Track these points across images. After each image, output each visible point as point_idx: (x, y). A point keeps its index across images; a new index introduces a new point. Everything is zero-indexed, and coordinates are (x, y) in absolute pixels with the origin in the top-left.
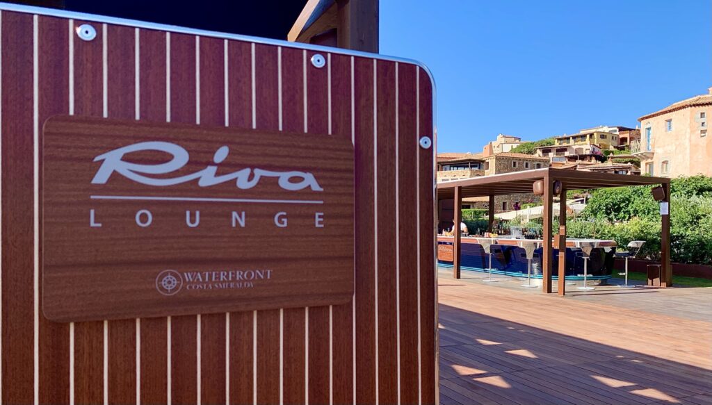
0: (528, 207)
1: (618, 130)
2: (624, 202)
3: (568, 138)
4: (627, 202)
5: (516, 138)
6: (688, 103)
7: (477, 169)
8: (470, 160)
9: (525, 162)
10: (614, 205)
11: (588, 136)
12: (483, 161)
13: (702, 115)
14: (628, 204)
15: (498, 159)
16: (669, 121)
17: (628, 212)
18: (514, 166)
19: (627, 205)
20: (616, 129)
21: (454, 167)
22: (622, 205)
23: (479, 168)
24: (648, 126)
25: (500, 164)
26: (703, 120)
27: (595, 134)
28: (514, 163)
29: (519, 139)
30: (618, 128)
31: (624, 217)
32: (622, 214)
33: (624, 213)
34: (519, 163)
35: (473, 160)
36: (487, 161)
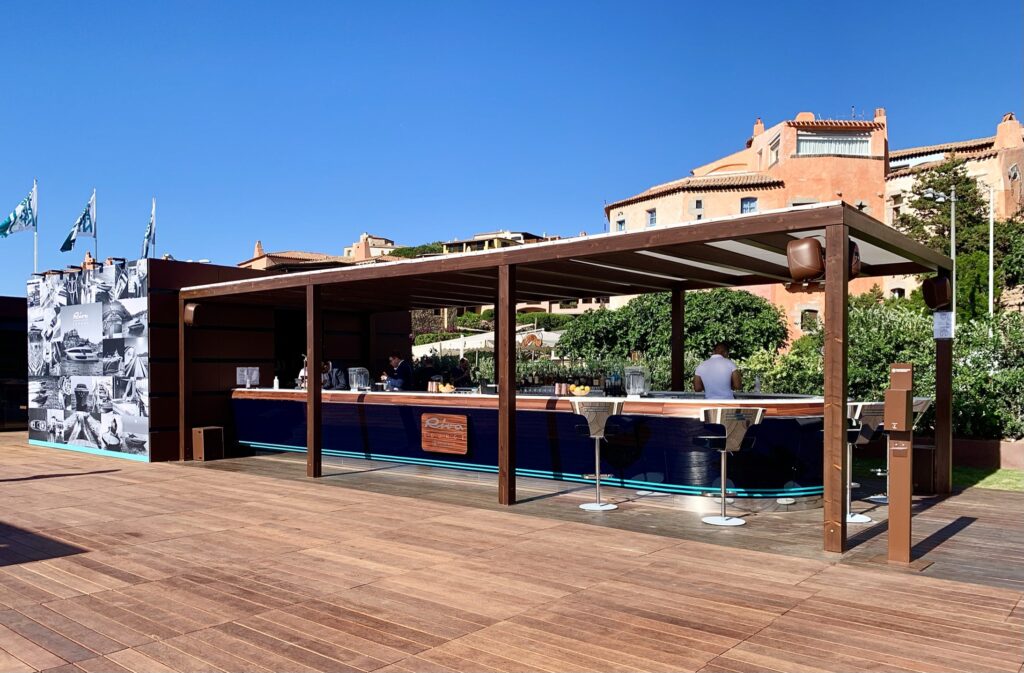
0: (462, 336)
1: (522, 237)
2: (621, 328)
3: (461, 245)
4: (625, 328)
5: (387, 241)
6: (680, 186)
10: (608, 332)
11: (487, 243)
13: (699, 204)
14: (627, 331)
16: (652, 212)
17: (628, 343)
19: (626, 334)
20: (520, 235)
22: (619, 332)
24: (621, 218)
26: (699, 211)
27: (496, 241)
29: (392, 243)
30: (523, 234)
31: (622, 352)
32: (618, 348)
33: (622, 345)
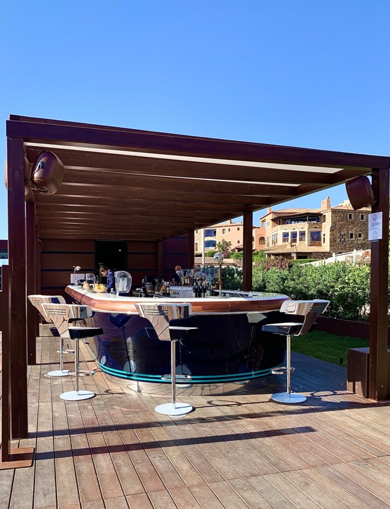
0: (355, 250)
7: (315, 222)
8: (308, 214)
9: (360, 214)
12: (321, 215)
15: (334, 211)
18: (350, 218)
21: (295, 221)
23: (318, 221)
25: (336, 217)
28: (350, 215)
34: (355, 216)
35: (310, 213)
36: (324, 214)
